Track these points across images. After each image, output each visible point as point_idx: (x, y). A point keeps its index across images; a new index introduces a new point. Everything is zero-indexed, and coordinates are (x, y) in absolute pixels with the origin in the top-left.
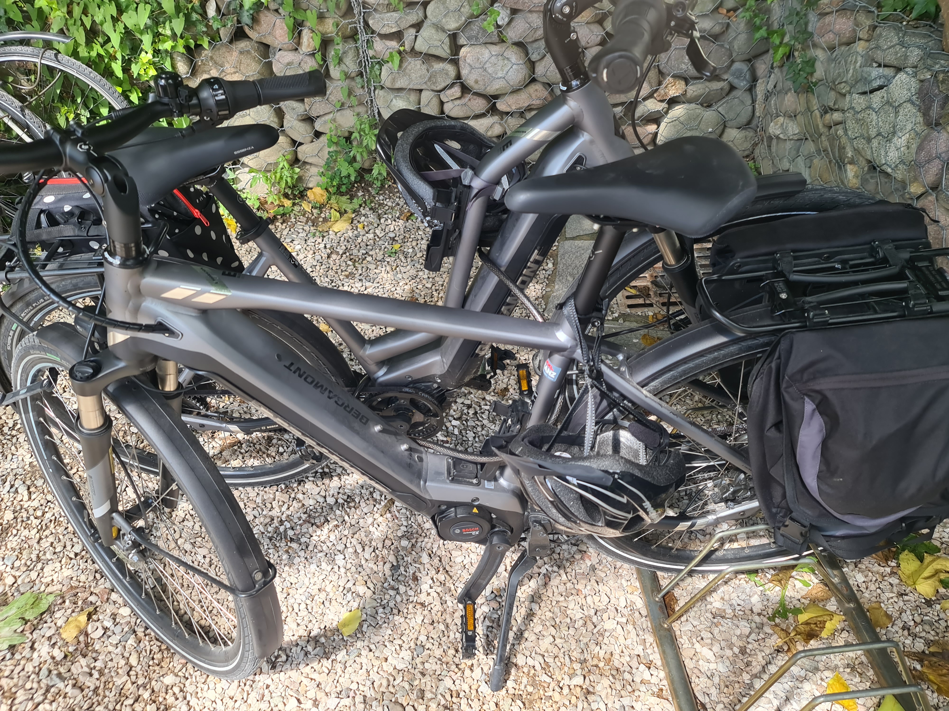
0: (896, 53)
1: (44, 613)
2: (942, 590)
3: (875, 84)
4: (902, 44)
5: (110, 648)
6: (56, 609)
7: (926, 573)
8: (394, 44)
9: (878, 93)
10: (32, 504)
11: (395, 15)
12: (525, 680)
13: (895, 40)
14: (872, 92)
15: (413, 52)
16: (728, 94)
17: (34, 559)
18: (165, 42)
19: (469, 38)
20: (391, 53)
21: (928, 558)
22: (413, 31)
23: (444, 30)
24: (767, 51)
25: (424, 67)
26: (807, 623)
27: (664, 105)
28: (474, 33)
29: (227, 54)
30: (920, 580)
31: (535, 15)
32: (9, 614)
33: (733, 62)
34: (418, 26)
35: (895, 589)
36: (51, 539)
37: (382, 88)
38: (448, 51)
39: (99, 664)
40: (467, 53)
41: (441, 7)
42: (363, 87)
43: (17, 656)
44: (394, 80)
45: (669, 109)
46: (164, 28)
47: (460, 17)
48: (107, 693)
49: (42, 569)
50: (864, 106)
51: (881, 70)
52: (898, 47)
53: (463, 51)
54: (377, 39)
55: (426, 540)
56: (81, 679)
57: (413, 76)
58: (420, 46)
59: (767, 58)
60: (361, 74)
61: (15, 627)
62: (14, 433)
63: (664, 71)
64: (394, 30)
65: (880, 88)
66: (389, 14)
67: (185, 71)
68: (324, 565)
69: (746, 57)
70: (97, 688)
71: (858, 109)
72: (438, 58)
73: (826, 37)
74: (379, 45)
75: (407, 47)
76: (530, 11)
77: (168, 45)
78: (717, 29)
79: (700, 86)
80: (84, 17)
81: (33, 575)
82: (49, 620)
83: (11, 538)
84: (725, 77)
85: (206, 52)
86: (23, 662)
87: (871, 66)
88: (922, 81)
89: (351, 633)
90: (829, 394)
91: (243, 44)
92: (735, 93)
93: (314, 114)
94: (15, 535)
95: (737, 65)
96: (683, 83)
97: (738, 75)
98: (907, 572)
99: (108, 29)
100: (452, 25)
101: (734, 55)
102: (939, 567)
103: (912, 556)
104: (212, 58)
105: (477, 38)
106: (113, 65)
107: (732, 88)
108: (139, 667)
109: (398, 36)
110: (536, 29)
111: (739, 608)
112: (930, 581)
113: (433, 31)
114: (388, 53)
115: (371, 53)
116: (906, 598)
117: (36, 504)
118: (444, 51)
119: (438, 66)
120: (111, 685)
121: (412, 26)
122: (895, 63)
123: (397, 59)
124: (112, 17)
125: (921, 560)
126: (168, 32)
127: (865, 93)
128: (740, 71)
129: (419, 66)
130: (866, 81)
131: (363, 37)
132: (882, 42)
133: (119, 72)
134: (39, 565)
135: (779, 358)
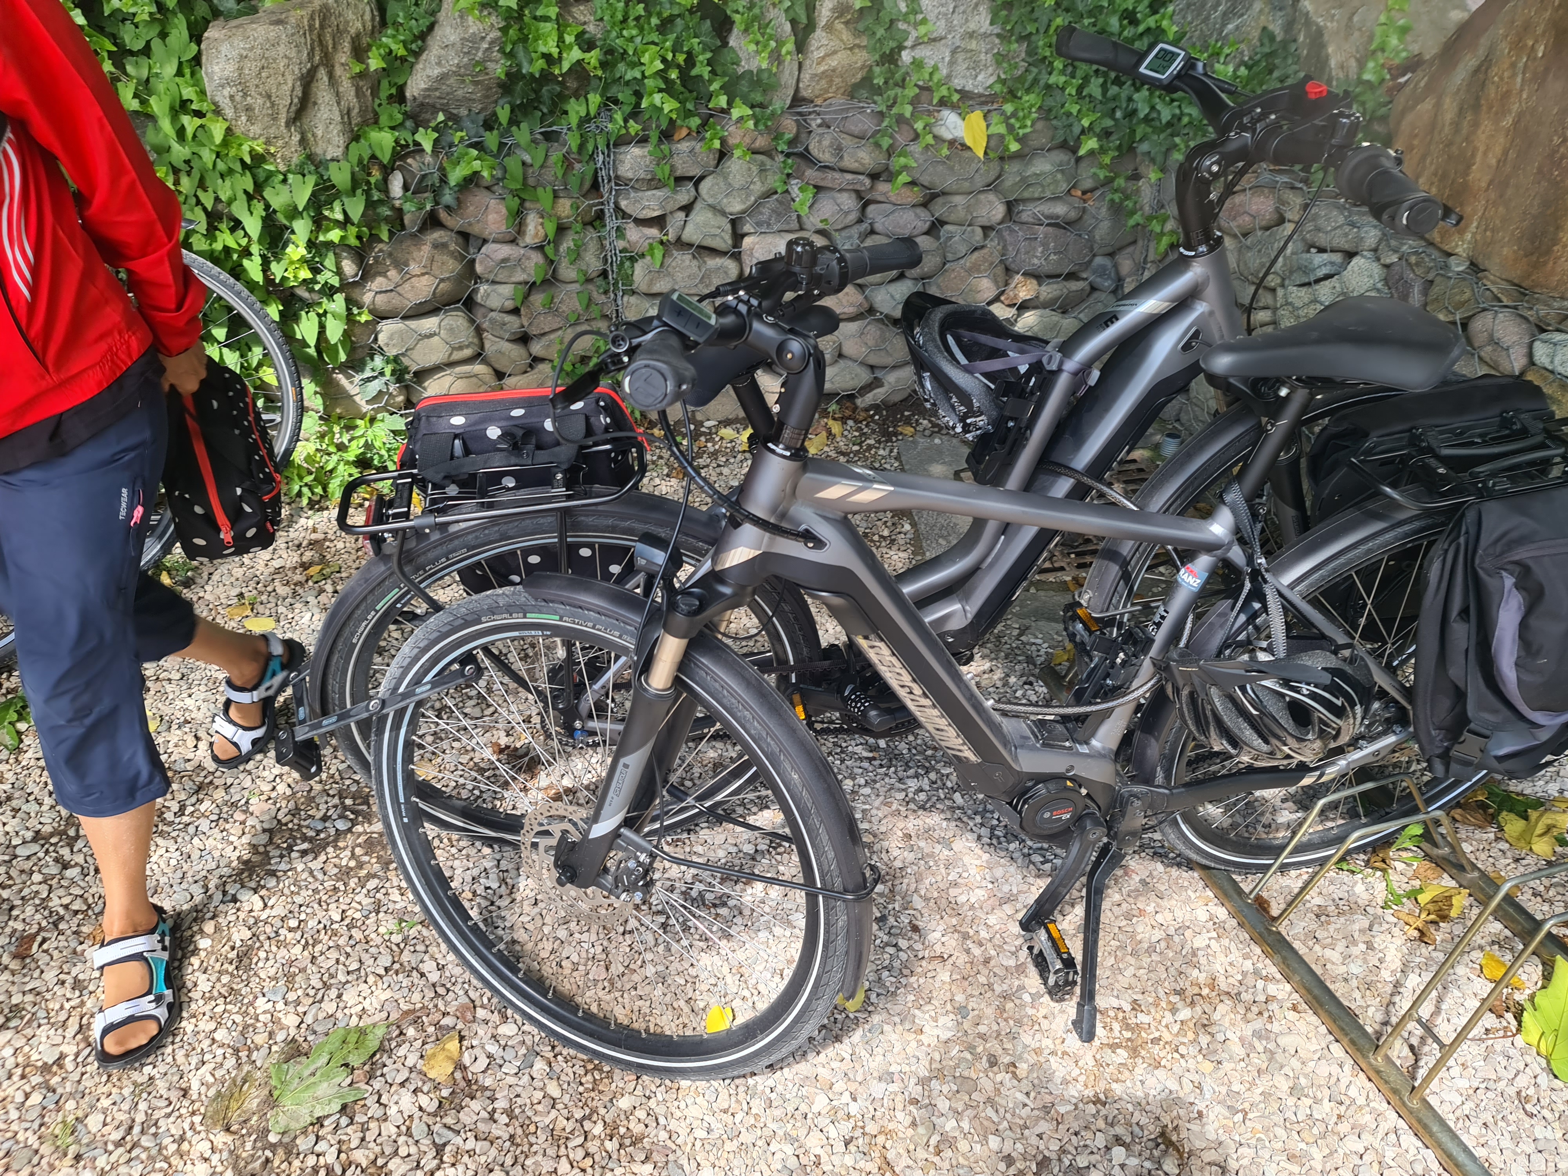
0: (1346, 235)
1: (374, 1054)
2: (1559, 849)
3: (1320, 273)
4: (1353, 225)
5: (511, 1080)
6: (394, 1044)
7: (1539, 830)
8: (654, 232)
9: (1327, 282)
10: (274, 913)
11: (657, 193)
12: (1116, 1026)
13: (1341, 220)
14: (1318, 281)
15: (681, 244)
16: (1089, 295)
17: (319, 985)
18: (328, 230)
19: (759, 224)
20: (651, 245)
21: (1533, 814)
22: (681, 215)
23: (723, 213)
24: (1135, 242)
25: (695, 263)
26: (1433, 901)
27: (1014, 311)
28: (764, 218)
29: (412, 248)
30: (1535, 839)
31: (845, 195)
32: (319, 1065)
33: (1094, 256)
34: (687, 209)
35: (1509, 854)
36: (333, 955)
37: (633, 292)
38: (730, 242)
39: (501, 1104)
40: (754, 244)
41: (722, 184)
42: (606, 292)
43: (360, 1118)
44: (651, 283)
45: (1019, 316)
46: (332, 209)
47: (748, 196)
48: (533, 1139)
49: (339, 996)
50: (1306, 300)
51: (1325, 256)
52: (1347, 229)
53: (747, 242)
54: (632, 225)
55: (906, 881)
56: (481, 1126)
57: (679, 276)
58: (691, 234)
59: (1137, 251)
60: (604, 274)
61: (338, 1080)
62: (186, 819)
63: (1013, 266)
64: (656, 214)
65: (1328, 277)
66: (650, 193)
67: (353, 273)
68: (778, 931)
69: (1109, 250)
70: (512, 1137)
71: (1298, 303)
72: (713, 251)
73: (1240, 220)
74: (634, 234)
75: (672, 237)
76: (841, 190)
77: (335, 235)
78: (1073, 215)
79: (1055, 286)
80: (200, 193)
81: (329, 1007)
82: (389, 1062)
83: (260, 964)
84: (1085, 275)
85: (381, 246)
86: (373, 1125)
87: (1308, 251)
88: (1387, 266)
89: (858, 1006)
90: (1530, 563)
91: (437, 235)
92: (1096, 295)
93: (534, 331)
94: (267, 959)
95: (1099, 260)
96: (1035, 282)
97: (1102, 272)
98: (1515, 835)
99: (239, 210)
100: (736, 206)
101: (1096, 246)
102: (1550, 822)
103: (1512, 816)
104: (390, 255)
105: (769, 225)
106: (246, 263)
107: (1093, 289)
108: (566, 1097)
109: (659, 222)
110: (847, 213)
111: (1341, 903)
112: (1546, 838)
113: (710, 215)
114: (646, 244)
115: (621, 244)
116: (1524, 862)
117: (279, 911)
118: (724, 241)
119: (713, 262)
120: (532, 1128)
121: (681, 209)
122: (1346, 247)
123: (659, 252)
124: (245, 192)
125: (1526, 818)
126: (340, 217)
127: (1308, 284)
128: (1103, 267)
129: (687, 263)
130: (1305, 270)
131: (611, 223)
132: (1321, 222)
133: (257, 276)
134: (333, 993)
135: (1467, 533)
